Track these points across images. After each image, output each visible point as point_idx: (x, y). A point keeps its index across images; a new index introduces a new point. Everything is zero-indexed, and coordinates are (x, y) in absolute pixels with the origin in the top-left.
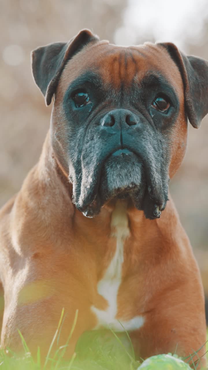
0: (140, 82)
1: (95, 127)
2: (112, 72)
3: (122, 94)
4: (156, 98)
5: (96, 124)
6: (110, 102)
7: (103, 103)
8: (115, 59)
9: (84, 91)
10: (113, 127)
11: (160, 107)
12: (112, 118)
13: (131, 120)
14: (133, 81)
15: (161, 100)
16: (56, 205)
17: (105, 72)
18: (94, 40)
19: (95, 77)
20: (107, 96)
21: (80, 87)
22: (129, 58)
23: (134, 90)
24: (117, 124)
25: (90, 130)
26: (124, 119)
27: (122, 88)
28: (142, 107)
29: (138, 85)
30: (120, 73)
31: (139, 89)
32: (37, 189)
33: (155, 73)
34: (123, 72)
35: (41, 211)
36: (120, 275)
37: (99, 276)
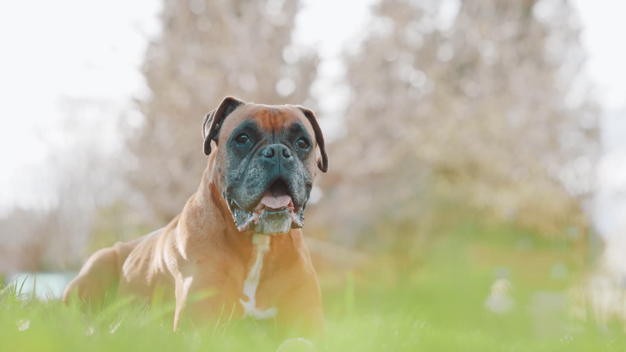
0: (288, 128)
1: (258, 157)
2: (264, 120)
3: (273, 136)
4: (299, 140)
5: (258, 155)
6: (266, 140)
7: (261, 142)
8: (265, 112)
9: (244, 134)
10: (273, 158)
11: (301, 146)
12: (273, 150)
13: (286, 153)
14: (283, 127)
15: (301, 141)
16: (211, 223)
17: (259, 120)
18: (244, 104)
19: (252, 124)
20: (263, 137)
21: (241, 132)
22: (276, 112)
23: (282, 133)
24: (276, 155)
25: (253, 160)
26: (281, 153)
27: (273, 132)
28: (289, 144)
29: (287, 130)
30: (270, 121)
31: (287, 132)
32: (195, 213)
33: (297, 122)
34: (273, 121)
35: (199, 229)
36: (258, 278)
37: (245, 276)
